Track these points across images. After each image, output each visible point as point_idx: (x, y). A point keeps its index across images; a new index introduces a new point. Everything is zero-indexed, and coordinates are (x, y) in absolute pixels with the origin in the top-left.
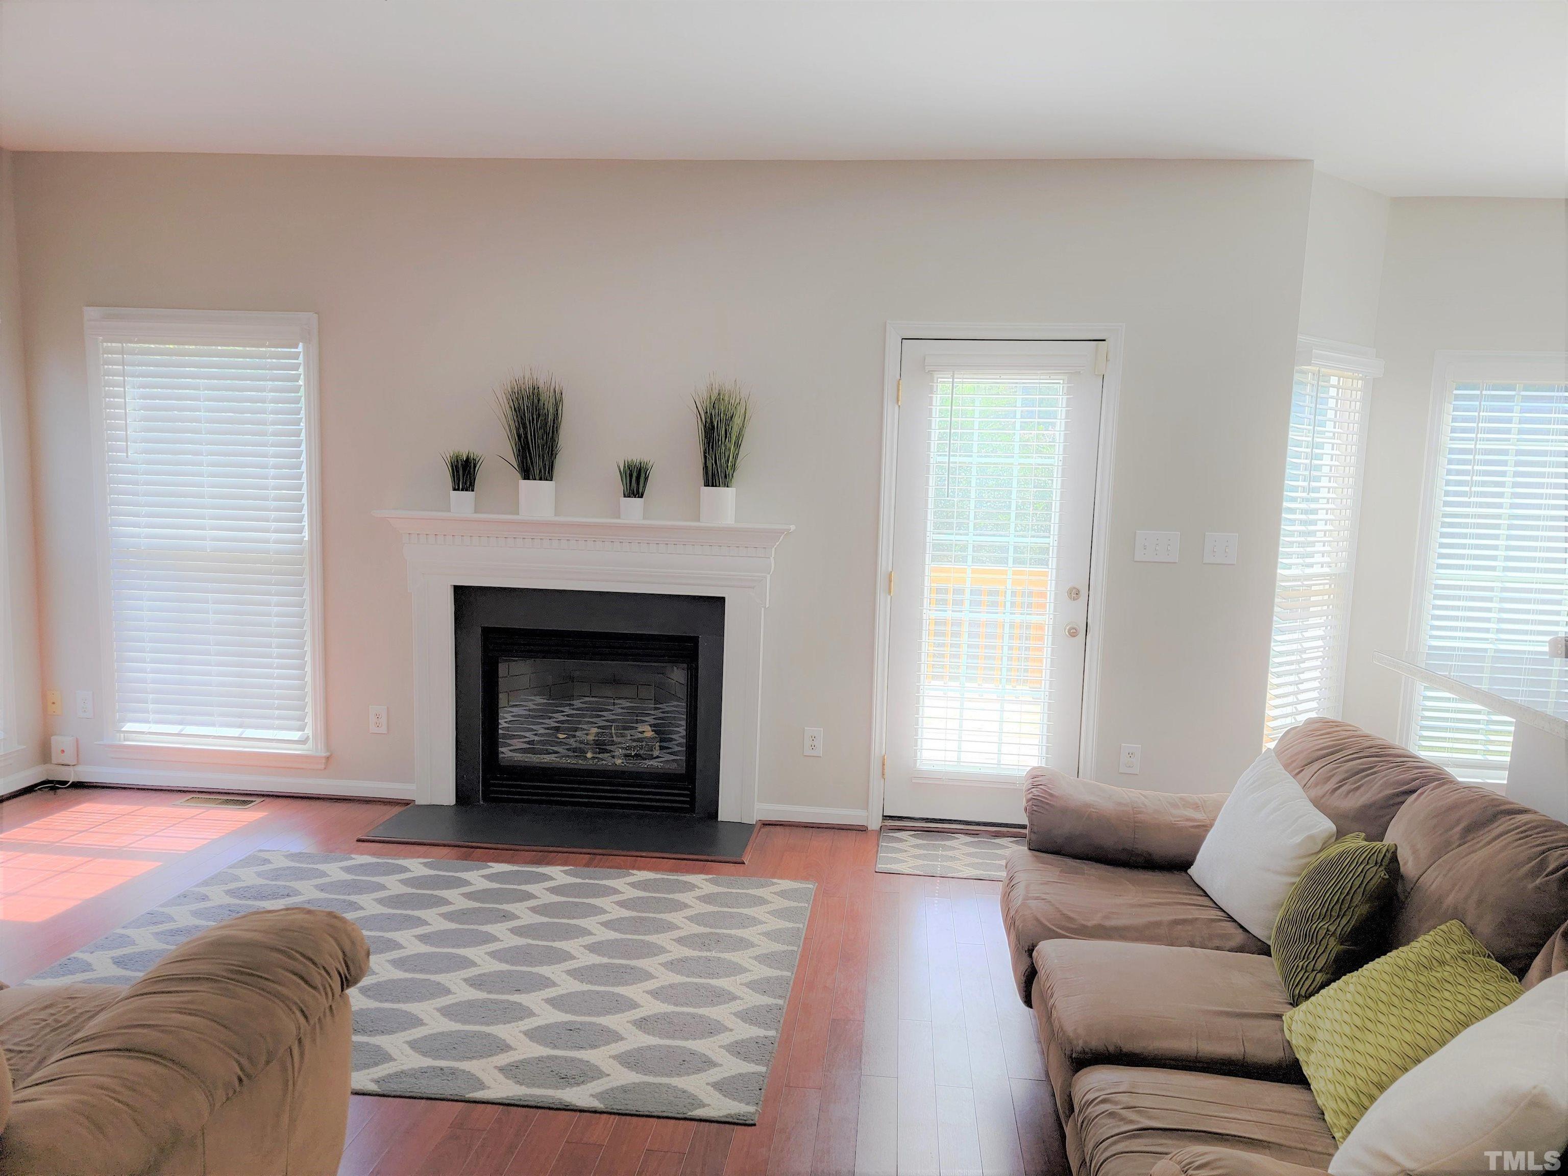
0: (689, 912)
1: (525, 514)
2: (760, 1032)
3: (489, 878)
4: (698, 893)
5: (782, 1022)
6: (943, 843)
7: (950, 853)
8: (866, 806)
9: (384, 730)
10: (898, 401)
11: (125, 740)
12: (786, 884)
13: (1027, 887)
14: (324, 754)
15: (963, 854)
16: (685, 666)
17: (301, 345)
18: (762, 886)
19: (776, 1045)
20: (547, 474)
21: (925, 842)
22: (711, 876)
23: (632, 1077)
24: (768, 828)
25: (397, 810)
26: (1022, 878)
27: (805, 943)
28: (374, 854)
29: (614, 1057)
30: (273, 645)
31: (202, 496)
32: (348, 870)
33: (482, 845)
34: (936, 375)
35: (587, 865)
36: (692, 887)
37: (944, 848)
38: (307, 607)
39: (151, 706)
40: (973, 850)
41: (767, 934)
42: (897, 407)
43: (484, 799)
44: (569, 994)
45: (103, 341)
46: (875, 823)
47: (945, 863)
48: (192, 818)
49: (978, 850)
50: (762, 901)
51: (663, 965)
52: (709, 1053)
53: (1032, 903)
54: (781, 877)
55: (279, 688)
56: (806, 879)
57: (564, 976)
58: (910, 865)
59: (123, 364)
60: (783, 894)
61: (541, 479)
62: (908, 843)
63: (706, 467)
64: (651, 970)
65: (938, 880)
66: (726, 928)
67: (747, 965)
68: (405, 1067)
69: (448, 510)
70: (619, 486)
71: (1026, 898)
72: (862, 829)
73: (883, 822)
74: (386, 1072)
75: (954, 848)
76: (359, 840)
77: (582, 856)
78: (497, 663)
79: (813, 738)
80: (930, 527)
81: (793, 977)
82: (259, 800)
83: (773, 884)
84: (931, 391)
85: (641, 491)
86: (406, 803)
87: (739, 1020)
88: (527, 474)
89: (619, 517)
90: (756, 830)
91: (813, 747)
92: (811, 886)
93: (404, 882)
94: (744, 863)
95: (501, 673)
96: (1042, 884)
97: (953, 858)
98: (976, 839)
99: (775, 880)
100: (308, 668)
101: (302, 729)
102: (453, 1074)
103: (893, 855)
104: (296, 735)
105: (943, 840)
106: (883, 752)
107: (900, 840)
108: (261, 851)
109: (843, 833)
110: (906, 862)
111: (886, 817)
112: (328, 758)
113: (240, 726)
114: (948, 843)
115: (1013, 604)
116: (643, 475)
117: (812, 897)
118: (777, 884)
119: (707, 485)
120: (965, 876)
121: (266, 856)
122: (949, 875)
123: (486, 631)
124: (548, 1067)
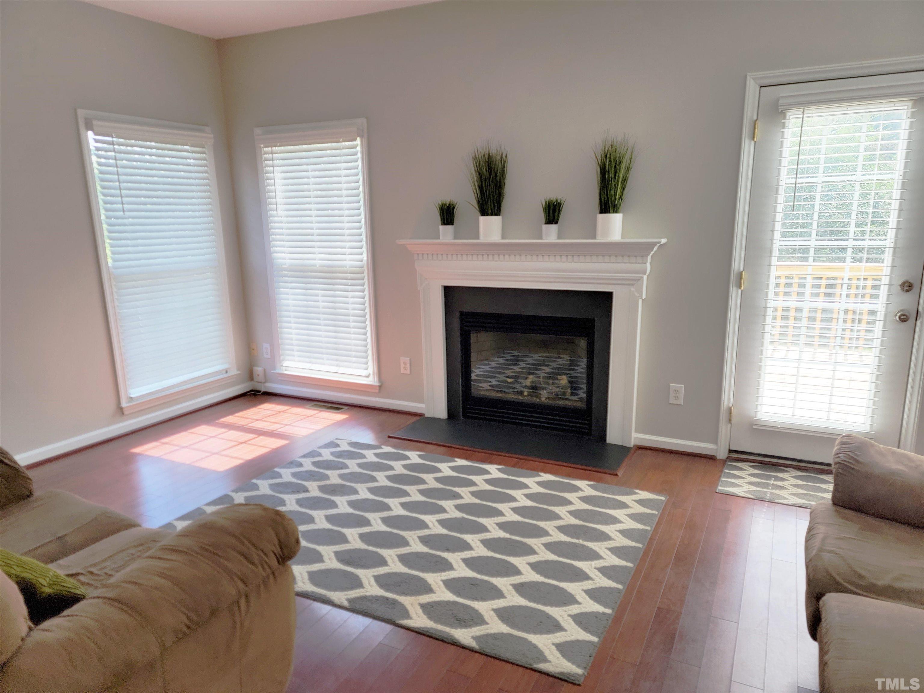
0: (571, 508)
1: (483, 239)
2: (600, 609)
3: (453, 468)
4: (580, 494)
5: (618, 603)
6: (775, 474)
7: (780, 483)
8: (715, 441)
9: (408, 372)
10: (754, 137)
11: (286, 370)
12: (644, 495)
13: (824, 540)
14: (377, 384)
15: (791, 485)
16: (586, 338)
17: (358, 139)
18: (627, 494)
19: (610, 621)
20: (497, 212)
21: (761, 472)
22: (592, 483)
23: (504, 628)
24: (640, 451)
25: (416, 418)
26: (821, 530)
27: (649, 543)
28: (394, 447)
29: (494, 610)
30: (351, 321)
31: (312, 235)
32: (377, 455)
33: (455, 446)
34: (789, 113)
35: (514, 466)
36: (576, 489)
37: (777, 479)
38: (367, 298)
39: (296, 353)
40: (800, 482)
41: (622, 532)
42: (753, 143)
43: (464, 416)
44: (479, 557)
45: (263, 148)
46: (722, 454)
47: (774, 491)
48: (311, 416)
49: (805, 483)
50: (624, 506)
51: (545, 545)
52: (560, 619)
53: (826, 556)
54: (642, 489)
55: (355, 345)
56: (659, 492)
57: (479, 544)
58: (746, 490)
59: (273, 160)
60: (641, 502)
61: (492, 215)
62: (747, 472)
63: (600, 199)
64: (535, 548)
65: (766, 504)
66: (594, 523)
67: (602, 554)
68: (368, 594)
69: (439, 238)
70: (542, 216)
71: (821, 550)
72: (712, 458)
73: (728, 454)
74: (356, 595)
75: (783, 479)
76: (389, 437)
77: (512, 459)
78: (470, 334)
79: (676, 391)
80: (777, 235)
81: (635, 568)
82: (346, 408)
83: (636, 493)
84: (784, 126)
85: (556, 219)
86: (421, 415)
87: (587, 597)
88: (484, 212)
89: (541, 238)
90: (632, 451)
91: (676, 398)
92: (663, 498)
93: (405, 466)
94: (617, 475)
95: (472, 341)
96: (839, 539)
97: (781, 488)
98: (805, 474)
99: (637, 491)
100: (369, 334)
101: (367, 369)
102: (393, 604)
103: (733, 481)
104: (365, 373)
105: (776, 471)
106: (731, 405)
107: (741, 469)
108: (337, 439)
109: (696, 458)
110: (742, 486)
111: (731, 451)
112: (380, 387)
113: (337, 366)
114: (780, 475)
115: (848, 295)
116: (557, 209)
117: (662, 507)
118: (638, 493)
119: (601, 212)
120: (790, 503)
121: (338, 442)
122: (776, 501)
123: (462, 313)
124: (451, 610)
